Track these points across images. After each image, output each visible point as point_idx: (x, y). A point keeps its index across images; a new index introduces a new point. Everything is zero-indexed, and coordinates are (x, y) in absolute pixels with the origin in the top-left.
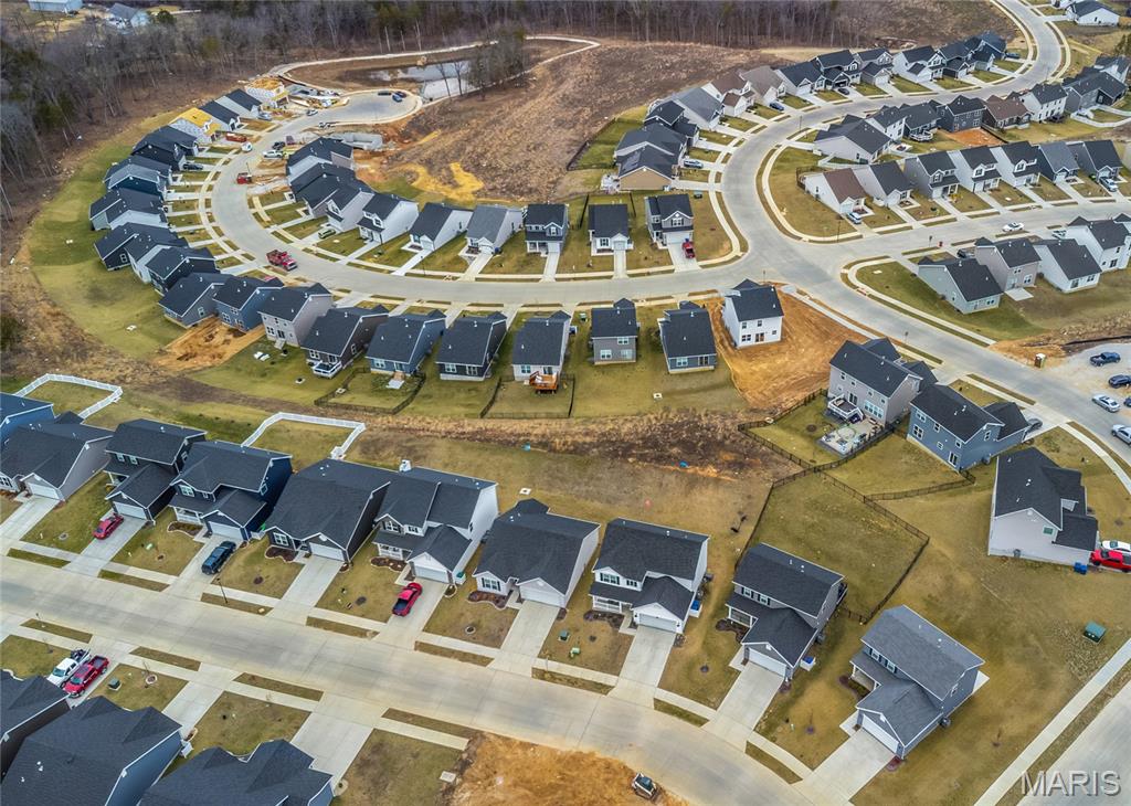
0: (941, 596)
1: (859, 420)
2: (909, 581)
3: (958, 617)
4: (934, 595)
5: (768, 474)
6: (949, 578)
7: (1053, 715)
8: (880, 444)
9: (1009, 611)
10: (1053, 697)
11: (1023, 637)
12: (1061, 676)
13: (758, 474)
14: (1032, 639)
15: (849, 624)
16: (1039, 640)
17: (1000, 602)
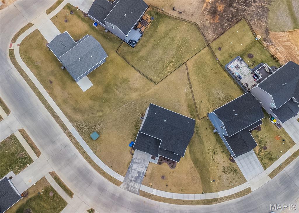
0: (128, 85)
1: (255, 79)
2: (138, 74)
3: (117, 89)
4: (129, 82)
5: (207, 24)
6: (136, 90)
7: (59, 106)
8: (235, 86)
9: (115, 109)
10: (69, 110)
11: (102, 111)
12: (78, 117)
13: (207, 19)
14: (100, 114)
15: (117, 46)
16: (98, 116)
17: (120, 107)
